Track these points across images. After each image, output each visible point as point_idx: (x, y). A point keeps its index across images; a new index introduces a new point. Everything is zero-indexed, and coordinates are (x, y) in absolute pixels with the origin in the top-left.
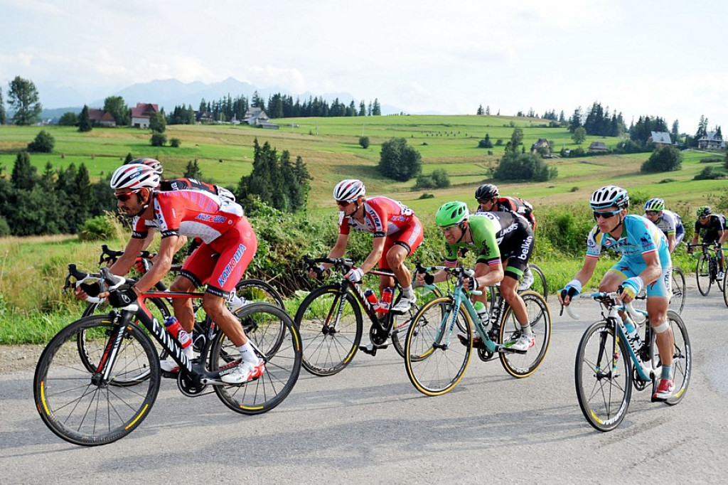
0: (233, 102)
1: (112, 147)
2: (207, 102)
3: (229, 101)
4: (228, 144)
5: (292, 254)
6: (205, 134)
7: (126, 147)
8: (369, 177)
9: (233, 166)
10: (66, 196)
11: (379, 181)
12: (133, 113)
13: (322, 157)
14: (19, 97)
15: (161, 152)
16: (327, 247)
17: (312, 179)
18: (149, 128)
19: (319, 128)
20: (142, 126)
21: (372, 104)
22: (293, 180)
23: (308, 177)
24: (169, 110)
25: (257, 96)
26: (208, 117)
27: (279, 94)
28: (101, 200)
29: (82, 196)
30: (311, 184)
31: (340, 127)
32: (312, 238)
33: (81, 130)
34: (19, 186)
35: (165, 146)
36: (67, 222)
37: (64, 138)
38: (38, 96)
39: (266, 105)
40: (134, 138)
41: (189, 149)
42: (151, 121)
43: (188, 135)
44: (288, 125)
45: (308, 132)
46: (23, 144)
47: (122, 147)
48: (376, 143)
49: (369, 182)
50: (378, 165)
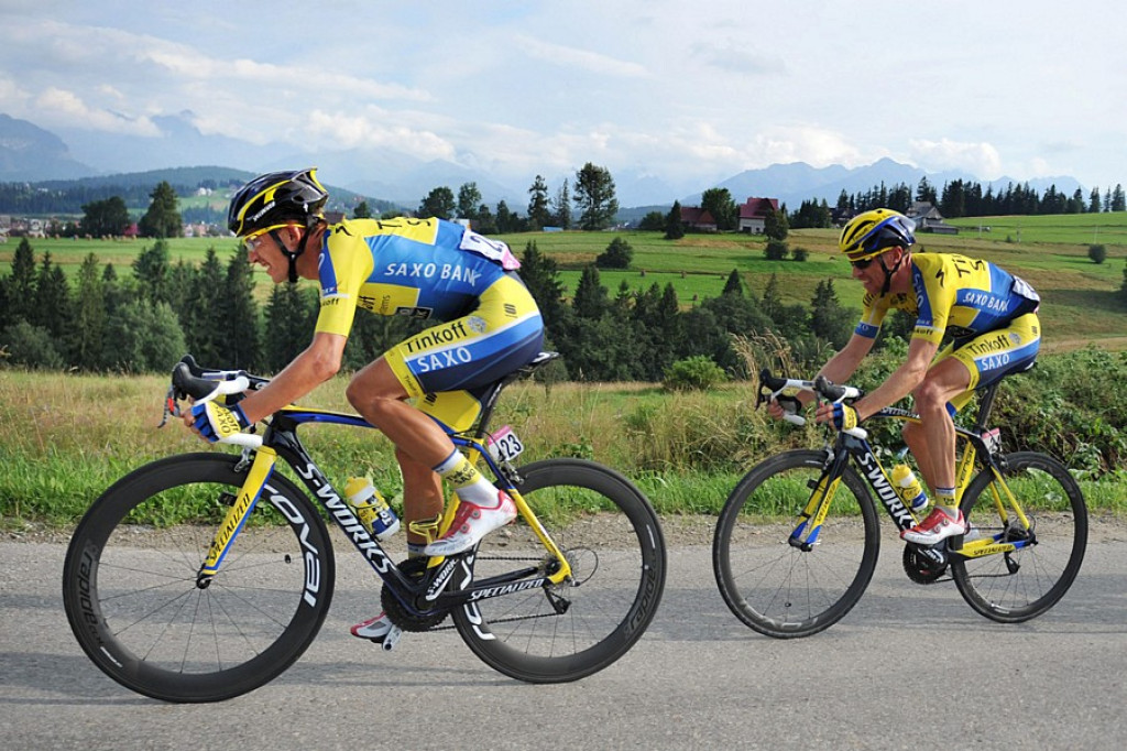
0: (888, 193)
1: (712, 261)
2: (849, 195)
3: (883, 192)
5: (1012, 411)
7: (729, 261)
8: (1104, 309)
10: (645, 329)
11: (1121, 315)
12: (742, 210)
14: (588, 192)
15: (780, 268)
16: (1069, 405)
18: (763, 234)
19: (1022, 231)
20: (753, 231)
21: (1111, 192)
24: (793, 207)
25: (925, 184)
27: (960, 181)
28: (691, 336)
29: (666, 329)
31: (1059, 230)
32: (1044, 388)
33: (668, 238)
34: (583, 313)
35: (785, 260)
36: (644, 365)
37: (647, 249)
38: (614, 190)
39: (939, 198)
40: (742, 248)
41: (819, 263)
42: (766, 224)
43: (818, 244)
44: (973, 228)
45: (1005, 238)
46: (591, 255)
47: (725, 261)
48: (1118, 255)
49: (1104, 317)
50: (1119, 289)
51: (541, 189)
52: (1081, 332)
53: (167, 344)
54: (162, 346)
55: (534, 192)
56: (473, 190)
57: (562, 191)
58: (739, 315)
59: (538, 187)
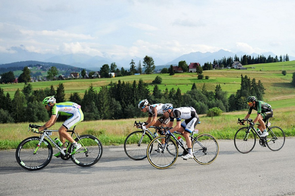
0: (226, 60)
1: (184, 81)
2: (216, 60)
3: (225, 59)
4: (228, 77)
6: (218, 73)
7: (188, 80)
8: (288, 88)
9: (231, 86)
10: (173, 100)
11: (293, 89)
12: (189, 67)
13: (267, 80)
14: (147, 63)
15: (202, 82)
17: (265, 89)
18: (196, 72)
19: (264, 68)
20: (193, 72)
21: (285, 56)
22: (258, 90)
23: (263, 88)
24: (202, 65)
25: (236, 56)
26: (217, 66)
27: (245, 55)
28: (185, 102)
29: (178, 100)
30: (265, 91)
31: (272, 67)
33: (170, 75)
34: (156, 97)
35: (203, 79)
37: (165, 78)
38: (154, 62)
39: (240, 60)
40: (191, 77)
41: (213, 80)
42: (197, 70)
43: (211, 74)
44: (250, 68)
45: (259, 70)
46: (150, 81)
47: (187, 81)
48: (289, 73)
49: (289, 89)
50: (291, 82)
51: (133, 63)
52: (283, 94)
53: (43, 113)
54: (42, 113)
55: (131, 64)
56: (114, 65)
57: (139, 63)
58: (197, 95)
59: (132, 63)
